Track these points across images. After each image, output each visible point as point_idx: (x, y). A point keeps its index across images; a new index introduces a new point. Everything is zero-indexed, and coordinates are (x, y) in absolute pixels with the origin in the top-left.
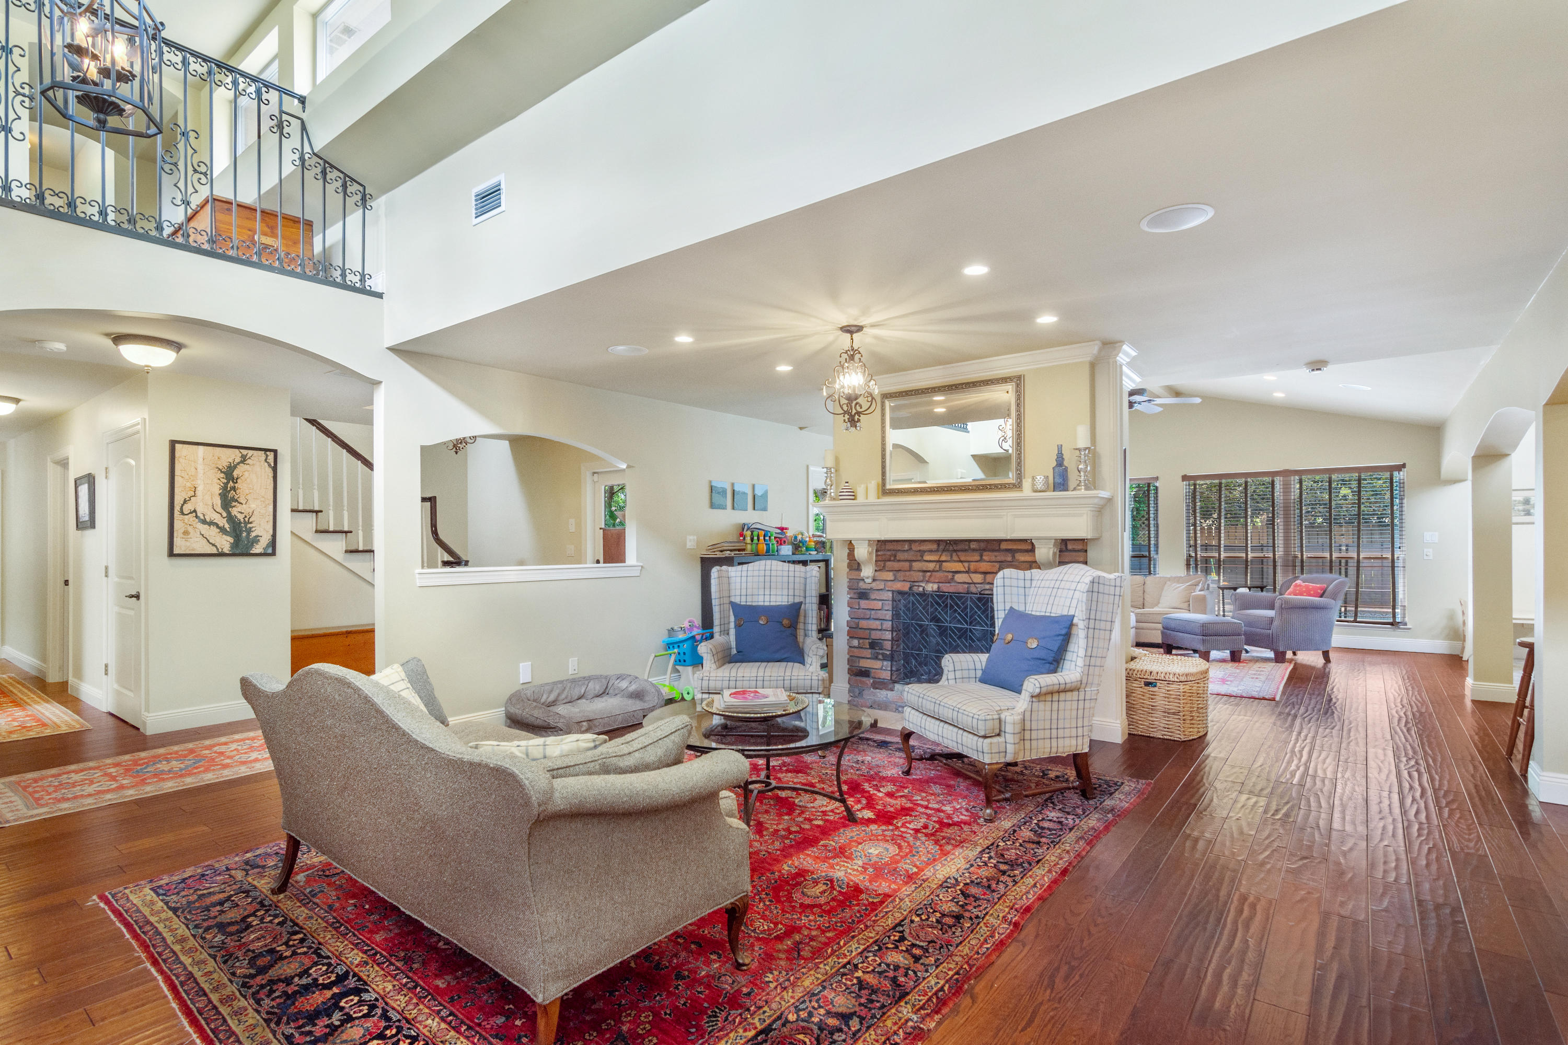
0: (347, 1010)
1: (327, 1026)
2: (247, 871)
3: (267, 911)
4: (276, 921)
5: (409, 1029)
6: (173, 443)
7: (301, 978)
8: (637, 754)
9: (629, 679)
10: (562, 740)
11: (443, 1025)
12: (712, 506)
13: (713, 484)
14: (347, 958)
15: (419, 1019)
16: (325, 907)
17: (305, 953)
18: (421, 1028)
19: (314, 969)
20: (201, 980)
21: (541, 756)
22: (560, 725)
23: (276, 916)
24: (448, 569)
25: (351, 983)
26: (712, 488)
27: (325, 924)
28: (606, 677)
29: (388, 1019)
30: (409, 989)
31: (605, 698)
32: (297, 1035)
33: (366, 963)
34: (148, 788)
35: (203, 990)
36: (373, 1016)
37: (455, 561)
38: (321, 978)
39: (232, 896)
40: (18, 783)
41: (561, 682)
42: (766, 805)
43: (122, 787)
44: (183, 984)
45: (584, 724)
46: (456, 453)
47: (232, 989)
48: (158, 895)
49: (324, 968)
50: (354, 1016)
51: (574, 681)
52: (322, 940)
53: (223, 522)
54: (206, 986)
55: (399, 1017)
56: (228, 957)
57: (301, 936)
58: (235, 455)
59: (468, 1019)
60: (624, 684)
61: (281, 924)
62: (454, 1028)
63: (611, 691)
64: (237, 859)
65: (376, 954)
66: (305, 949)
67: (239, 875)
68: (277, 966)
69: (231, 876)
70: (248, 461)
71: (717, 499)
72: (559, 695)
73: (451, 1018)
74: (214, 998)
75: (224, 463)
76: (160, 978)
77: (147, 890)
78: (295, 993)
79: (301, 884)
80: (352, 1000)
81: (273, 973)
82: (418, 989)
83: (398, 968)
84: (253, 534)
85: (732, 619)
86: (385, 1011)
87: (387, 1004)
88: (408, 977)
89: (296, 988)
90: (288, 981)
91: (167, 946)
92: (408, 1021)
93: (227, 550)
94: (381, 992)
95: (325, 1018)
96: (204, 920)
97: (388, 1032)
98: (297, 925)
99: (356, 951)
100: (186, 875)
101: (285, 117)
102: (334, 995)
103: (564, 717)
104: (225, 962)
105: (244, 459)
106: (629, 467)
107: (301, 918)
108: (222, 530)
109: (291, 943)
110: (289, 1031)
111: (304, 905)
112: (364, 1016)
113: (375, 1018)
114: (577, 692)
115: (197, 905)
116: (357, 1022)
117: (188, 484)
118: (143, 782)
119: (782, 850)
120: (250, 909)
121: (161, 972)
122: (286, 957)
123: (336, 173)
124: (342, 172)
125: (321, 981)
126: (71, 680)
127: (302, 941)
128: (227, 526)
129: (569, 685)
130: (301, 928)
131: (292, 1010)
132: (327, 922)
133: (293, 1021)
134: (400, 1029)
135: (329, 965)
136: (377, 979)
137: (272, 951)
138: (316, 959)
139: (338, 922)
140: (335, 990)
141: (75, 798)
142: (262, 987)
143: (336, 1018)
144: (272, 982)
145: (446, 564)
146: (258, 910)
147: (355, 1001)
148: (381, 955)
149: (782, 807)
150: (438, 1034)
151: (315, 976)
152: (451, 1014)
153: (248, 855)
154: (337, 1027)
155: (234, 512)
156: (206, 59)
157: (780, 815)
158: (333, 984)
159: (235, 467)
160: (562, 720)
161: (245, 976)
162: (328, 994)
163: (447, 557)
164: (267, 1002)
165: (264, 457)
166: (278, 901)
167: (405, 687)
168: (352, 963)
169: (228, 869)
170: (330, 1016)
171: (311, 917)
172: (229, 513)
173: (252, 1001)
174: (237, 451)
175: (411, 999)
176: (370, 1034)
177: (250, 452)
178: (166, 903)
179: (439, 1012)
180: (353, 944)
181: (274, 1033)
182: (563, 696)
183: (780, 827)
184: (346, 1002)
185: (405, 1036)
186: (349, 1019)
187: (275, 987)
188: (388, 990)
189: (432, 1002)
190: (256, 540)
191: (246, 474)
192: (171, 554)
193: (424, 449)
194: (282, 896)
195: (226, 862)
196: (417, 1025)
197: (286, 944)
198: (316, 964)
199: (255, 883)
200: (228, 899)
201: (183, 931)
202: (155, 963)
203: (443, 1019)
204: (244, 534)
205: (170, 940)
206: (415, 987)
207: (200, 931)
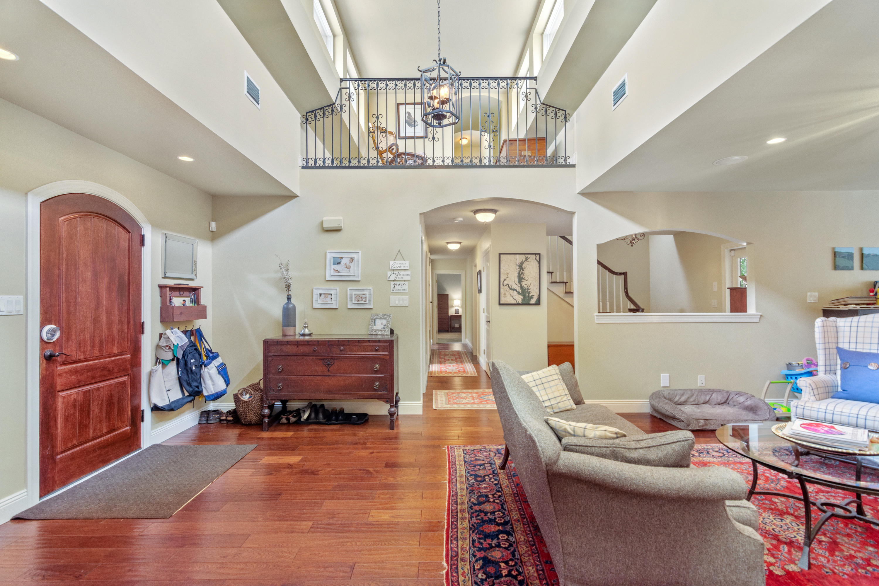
0: (500, 541)
1: (489, 544)
2: (496, 454)
3: (494, 476)
4: (495, 482)
5: (520, 566)
6: (500, 254)
7: (491, 514)
8: (641, 451)
9: (746, 396)
10: (597, 428)
11: (536, 574)
12: (836, 267)
13: (836, 250)
14: (512, 514)
15: (527, 564)
16: (516, 484)
17: (498, 503)
18: (525, 569)
19: (497, 513)
20: (459, 497)
21: (582, 434)
22: (682, 418)
23: (496, 480)
24: (632, 314)
25: (508, 528)
26: (835, 254)
27: (511, 493)
28: (727, 392)
29: (514, 556)
30: (530, 544)
31: (725, 406)
32: (477, 542)
33: (519, 521)
34: (481, 406)
35: (457, 501)
36: (509, 550)
37: (637, 309)
38: (498, 519)
39: (485, 463)
40: (447, 393)
41: (691, 390)
42: (850, 529)
43: (474, 403)
44: (453, 496)
45: (702, 421)
46: (632, 246)
47: (466, 506)
48: (464, 453)
49: (501, 514)
50: (502, 545)
51: (701, 391)
52: (507, 500)
53: (518, 289)
54: (459, 501)
55: (519, 557)
56: (472, 492)
57: (500, 494)
58: (523, 257)
59: (549, 578)
60: (741, 399)
61: (496, 484)
62: (540, 579)
63: (731, 402)
64: (495, 447)
65: (524, 518)
66: (498, 501)
67: (492, 454)
68: (486, 504)
69: (489, 454)
70: (529, 260)
71: (841, 262)
72: (688, 398)
73: (541, 572)
74: (459, 507)
75: (518, 262)
76: (448, 489)
77: (461, 450)
78: (486, 521)
79: (512, 468)
80: (504, 537)
81: (482, 507)
82: (534, 547)
83: (530, 531)
84: (531, 295)
85: (839, 362)
86: (515, 551)
87: (517, 547)
88: (533, 538)
89: (487, 519)
90: (486, 513)
91: (456, 477)
92: (521, 562)
93: (520, 302)
94: (518, 539)
95: (490, 540)
96: (472, 471)
97: (510, 562)
98: (501, 487)
99: (517, 512)
100: (475, 448)
101: (528, 90)
102: (499, 530)
103: (686, 414)
104: (470, 493)
105: (527, 259)
106: (748, 244)
107: (504, 485)
108: (519, 293)
109: (495, 496)
110: (475, 538)
111: (508, 479)
112: (505, 548)
113: (509, 552)
114: (702, 399)
115: (473, 463)
116: (501, 549)
117: (505, 272)
118: (481, 403)
119: (851, 576)
120: (489, 473)
121: (449, 488)
122: (490, 502)
123: (552, 109)
124: (554, 107)
125: (497, 520)
126: (478, 355)
127: (500, 496)
128: (520, 291)
129: (696, 393)
130: (502, 490)
131: (481, 529)
132: (513, 492)
133: (479, 534)
134: (516, 564)
135: (504, 514)
136: (519, 532)
137: (487, 496)
138: (500, 508)
139: (517, 494)
140: (500, 528)
141: (459, 403)
142: (476, 511)
143: (495, 542)
144: (480, 511)
145: (631, 310)
146: (491, 474)
147: (505, 538)
148: (527, 519)
149: (868, 537)
150: (531, 578)
151: (496, 516)
152: (542, 570)
153: (500, 447)
154: (492, 547)
155: (523, 284)
156: (505, 79)
157: (864, 544)
158: (501, 524)
159: (523, 263)
160: (684, 415)
161: (473, 503)
162: (497, 528)
163: (633, 307)
164: (474, 519)
165: (535, 258)
166: (500, 473)
167: (557, 378)
168: (513, 518)
169: (490, 451)
170: (492, 540)
171: (508, 487)
172: (521, 285)
173: (470, 516)
174: (523, 255)
175: (529, 550)
176: (503, 559)
177: (529, 256)
178: (464, 458)
179: (537, 565)
180: (518, 508)
181: (470, 535)
182: (692, 400)
183: (859, 555)
184: (502, 537)
185: (517, 569)
186: (498, 546)
187: (480, 514)
188: (521, 540)
189: (537, 558)
190: (532, 297)
191: (528, 266)
192: (500, 304)
193: (599, 246)
194: (502, 471)
195: (491, 447)
196: (525, 567)
197: (493, 495)
198: (499, 511)
199: (496, 461)
200: (484, 464)
201: (463, 473)
202: (449, 482)
203: (537, 571)
204: (527, 295)
205: (458, 474)
206: (533, 545)
207: (469, 475)
